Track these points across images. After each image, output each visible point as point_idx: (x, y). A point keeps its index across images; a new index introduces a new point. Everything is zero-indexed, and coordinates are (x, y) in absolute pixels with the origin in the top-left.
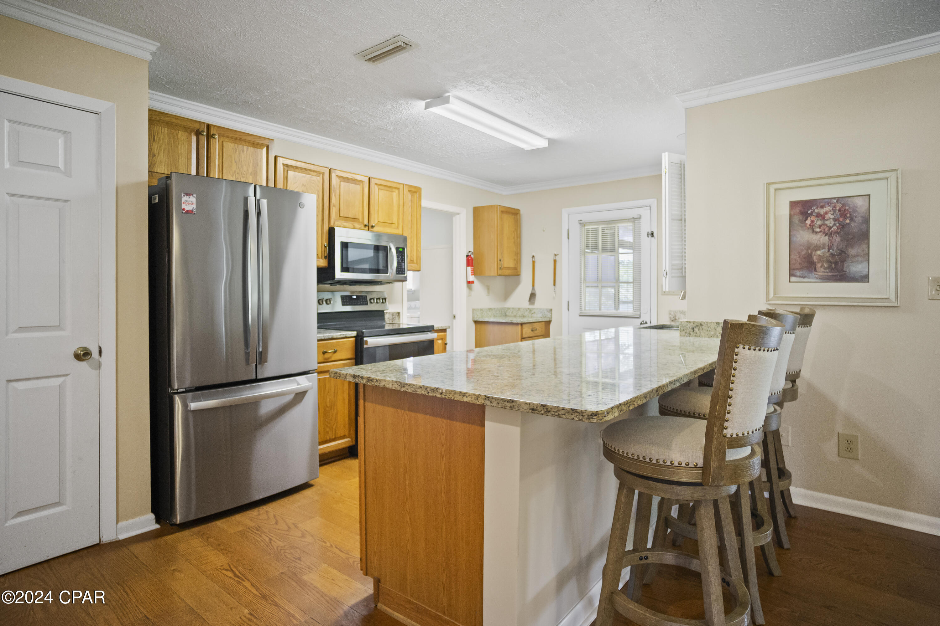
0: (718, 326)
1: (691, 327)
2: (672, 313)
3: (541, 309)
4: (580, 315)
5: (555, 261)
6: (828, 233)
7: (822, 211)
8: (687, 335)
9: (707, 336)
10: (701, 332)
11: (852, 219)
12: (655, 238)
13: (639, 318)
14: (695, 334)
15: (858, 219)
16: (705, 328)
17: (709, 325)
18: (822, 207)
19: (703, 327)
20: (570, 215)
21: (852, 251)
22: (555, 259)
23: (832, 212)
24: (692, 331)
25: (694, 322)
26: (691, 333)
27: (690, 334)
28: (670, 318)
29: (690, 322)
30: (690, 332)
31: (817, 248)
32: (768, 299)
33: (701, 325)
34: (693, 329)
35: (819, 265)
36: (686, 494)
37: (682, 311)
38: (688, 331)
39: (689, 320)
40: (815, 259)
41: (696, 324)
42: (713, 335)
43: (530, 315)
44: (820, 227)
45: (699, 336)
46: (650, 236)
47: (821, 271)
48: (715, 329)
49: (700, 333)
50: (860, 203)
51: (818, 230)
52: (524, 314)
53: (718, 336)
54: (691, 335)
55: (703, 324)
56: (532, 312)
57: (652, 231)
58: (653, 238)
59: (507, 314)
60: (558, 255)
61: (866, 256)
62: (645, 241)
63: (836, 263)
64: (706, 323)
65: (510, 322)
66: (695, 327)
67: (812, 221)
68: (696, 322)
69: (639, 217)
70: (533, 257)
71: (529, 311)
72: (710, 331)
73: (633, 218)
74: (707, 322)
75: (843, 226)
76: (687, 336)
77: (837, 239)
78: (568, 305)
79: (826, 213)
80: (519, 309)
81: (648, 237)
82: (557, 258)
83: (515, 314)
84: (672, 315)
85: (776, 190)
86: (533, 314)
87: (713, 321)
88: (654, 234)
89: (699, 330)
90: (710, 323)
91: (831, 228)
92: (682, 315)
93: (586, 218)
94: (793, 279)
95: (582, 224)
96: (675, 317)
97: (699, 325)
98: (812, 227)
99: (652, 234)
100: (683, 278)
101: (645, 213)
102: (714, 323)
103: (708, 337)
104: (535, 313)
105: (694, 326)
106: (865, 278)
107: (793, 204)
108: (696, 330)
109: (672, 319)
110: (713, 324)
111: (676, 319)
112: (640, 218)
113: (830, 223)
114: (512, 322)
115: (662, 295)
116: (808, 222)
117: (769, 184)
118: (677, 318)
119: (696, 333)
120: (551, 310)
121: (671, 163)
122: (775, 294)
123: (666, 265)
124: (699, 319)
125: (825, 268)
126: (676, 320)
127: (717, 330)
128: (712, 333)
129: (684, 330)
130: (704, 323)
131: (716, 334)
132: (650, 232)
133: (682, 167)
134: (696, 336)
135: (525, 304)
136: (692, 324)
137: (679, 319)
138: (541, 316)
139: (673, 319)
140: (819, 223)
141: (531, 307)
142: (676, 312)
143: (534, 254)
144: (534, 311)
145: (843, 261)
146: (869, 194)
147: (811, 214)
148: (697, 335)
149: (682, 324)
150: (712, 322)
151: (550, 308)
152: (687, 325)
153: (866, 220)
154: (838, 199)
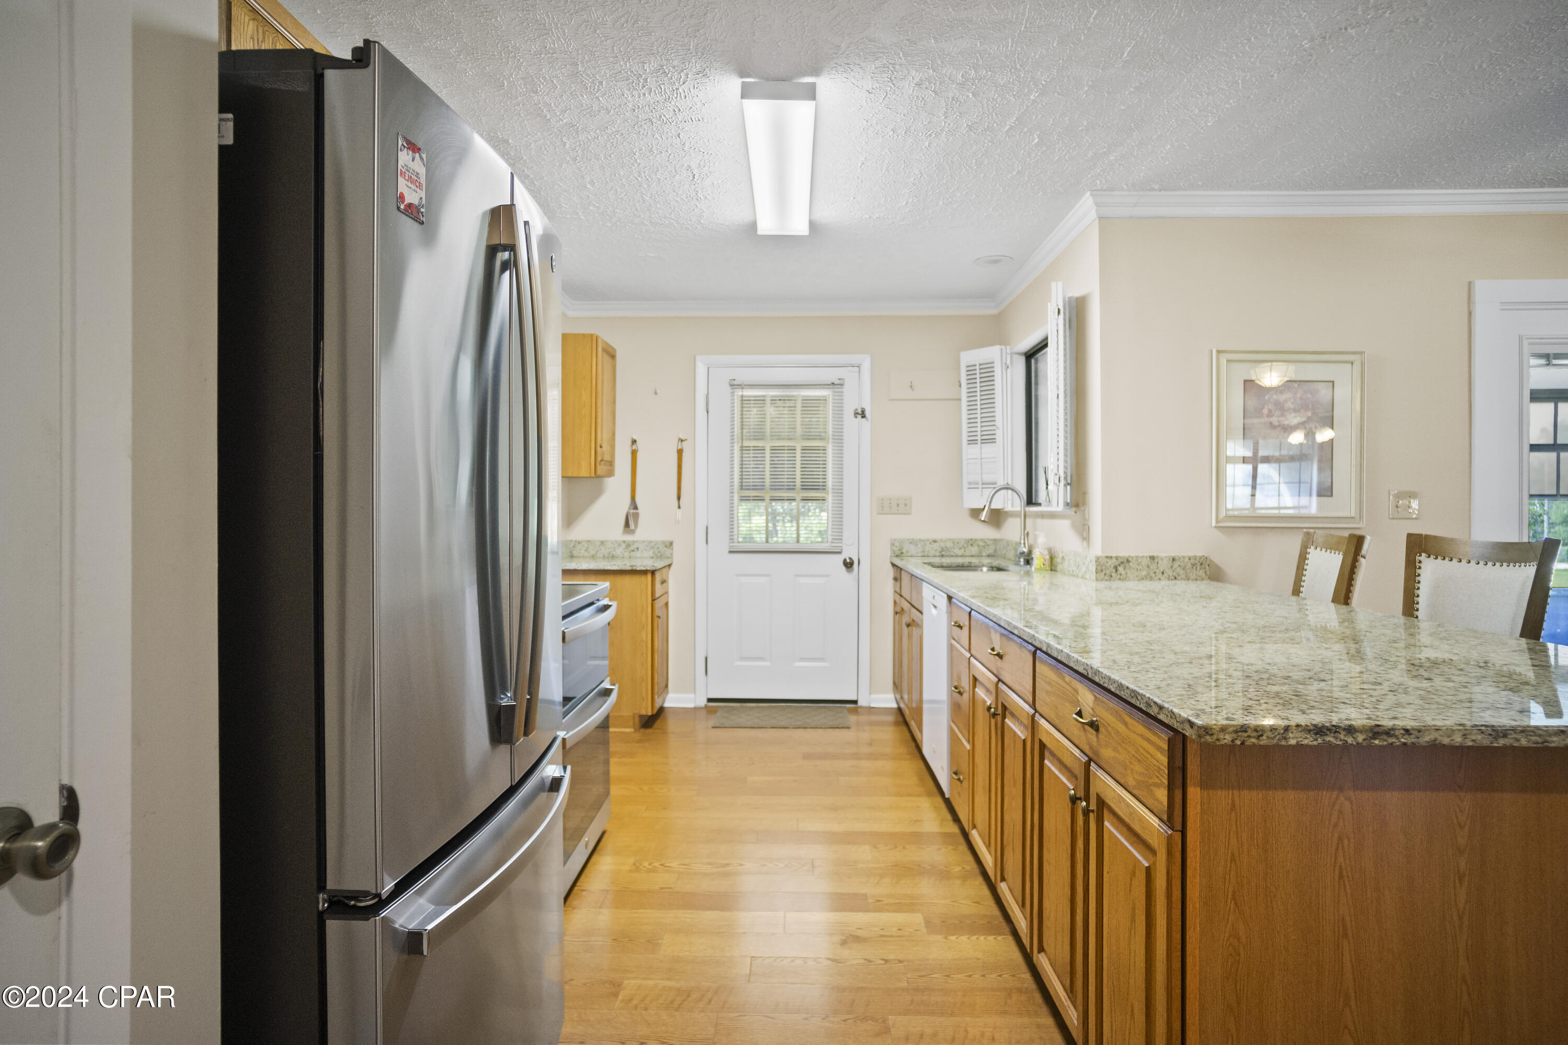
0: (1152, 561)
1: (1112, 566)
2: (897, 544)
3: (651, 542)
4: (730, 552)
5: (680, 452)
7: (1281, 398)
8: (1106, 578)
9: (1137, 579)
10: (1128, 572)
12: (867, 420)
13: (840, 553)
14: (1119, 576)
15: (1321, 413)
16: (1134, 566)
17: (1139, 561)
18: (1282, 392)
19: (1131, 564)
20: (710, 369)
22: (680, 447)
23: (1292, 401)
24: (1115, 571)
25: (1117, 558)
26: (1114, 574)
27: (1111, 576)
28: (894, 552)
29: (1111, 557)
30: (1111, 572)
32: (1217, 520)
33: (1128, 561)
34: (1116, 568)
37: (913, 539)
38: (1108, 572)
39: (1109, 555)
41: (1120, 560)
42: (1145, 576)
43: (627, 554)
45: (1125, 579)
46: (859, 417)
48: (1148, 567)
49: (1126, 574)
50: (1322, 391)
51: (1276, 423)
52: (614, 553)
53: (1151, 577)
54: (1113, 578)
55: (1130, 559)
56: (632, 548)
57: (862, 408)
58: (864, 419)
59: (575, 553)
60: (686, 440)
61: (1330, 462)
62: (852, 423)
64: (1135, 558)
65: (630, 568)
66: (1119, 565)
68: (1121, 557)
69: (840, 382)
70: (634, 442)
71: (624, 545)
72: (1140, 570)
73: (833, 383)
74: (1137, 557)
76: (1106, 580)
78: (707, 533)
79: (1286, 401)
80: (602, 543)
81: (856, 417)
82: (686, 446)
83: (593, 552)
84: (896, 547)
85: (1228, 362)
86: (633, 551)
87: (1146, 555)
88: (866, 414)
89: (1124, 569)
90: (1141, 557)
91: (1291, 421)
92: (912, 546)
93: (743, 376)
95: (733, 385)
97: (1125, 561)
98: (1270, 419)
99: (863, 413)
101: (850, 377)
102: (1146, 557)
103: (1139, 580)
104: (638, 549)
105: (1117, 563)
106: (1328, 491)
107: (1249, 386)
108: (1121, 569)
109: (896, 554)
110: (1145, 559)
111: (902, 553)
112: (842, 385)
113: (1291, 415)
114: (634, 568)
115: (878, 514)
116: (1265, 411)
117: (1219, 353)
118: (904, 551)
119: (1121, 575)
120: (671, 544)
124: (1124, 553)
126: (903, 555)
127: (1151, 567)
128: (1144, 573)
129: (1102, 571)
130: (1133, 558)
131: (1149, 575)
132: (859, 410)
134: (1120, 579)
135: (616, 532)
136: (1114, 560)
137: (907, 552)
138: (652, 555)
139: (898, 552)
141: (628, 538)
142: (902, 542)
143: (635, 437)
144: (635, 546)
146: (1332, 379)
147: (1269, 401)
148: (1122, 577)
149: (1100, 560)
150: (1143, 556)
151: (668, 538)
152: (1107, 563)
153: (1329, 416)
154: (1300, 383)
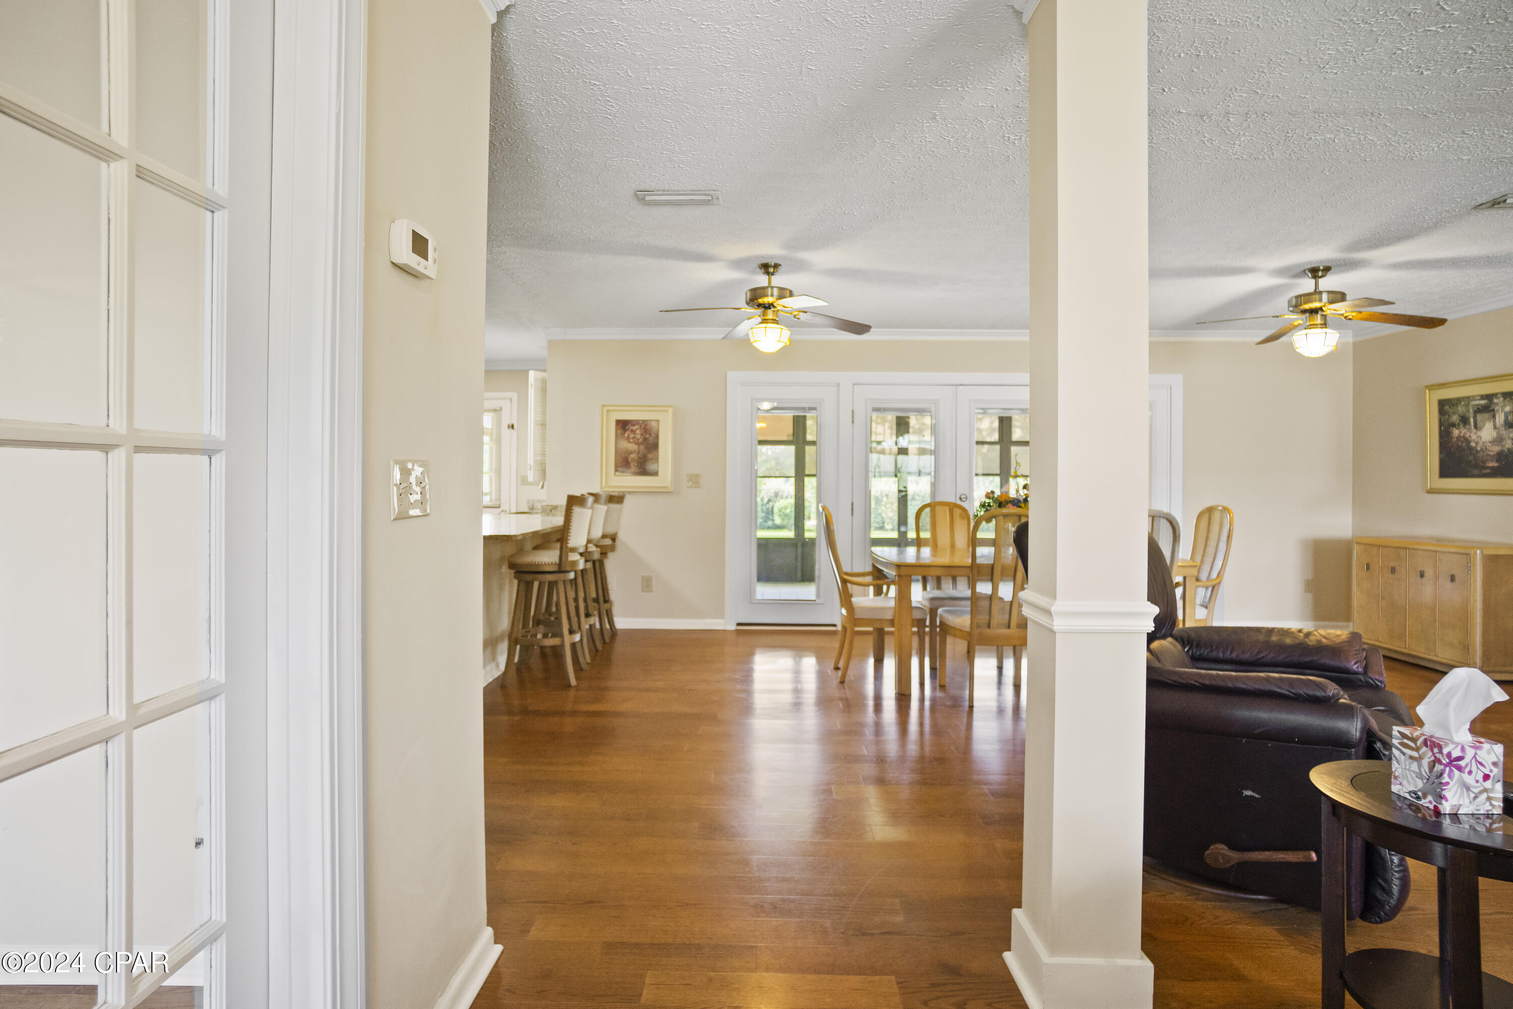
0: (564, 499)
1: (549, 510)
2: (531, 502)
6: (638, 444)
7: (634, 428)
8: (546, 515)
9: (559, 505)
10: (557, 512)
11: (650, 435)
13: (499, 507)
15: (653, 435)
18: (634, 425)
21: (650, 456)
23: (640, 430)
25: (551, 506)
28: (529, 506)
29: (549, 505)
30: (548, 513)
31: (631, 453)
32: (601, 488)
33: (557, 507)
34: (551, 511)
35: (632, 464)
36: (550, 578)
37: (540, 500)
40: (630, 460)
41: (553, 507)
44: (633, 438)
45: (555, 516)
46: (511, 429)
47: (633, 468)
48: (562, 503)
50: (654, 424)
51: (631, 440)
54: (550, 515)
57: (513, 424)
58: (514, 430)
61: (657, 459)
62: (506, 432)
63: (641, 464)
64: (558, 501)
66: (552, 509)
67: (628, 435)
69: (500, 408)
73: (496, 409)
75: (645, 439)
77: (642, 447)
79: (636, 430)
81: (509, 429)
84: (530, 504)
85: (608, 411)
87: (561, 497)
88: (514, 427)
89: (555, 511)
91: (638, 440)
94: (617, 473)
96: (533, 506)
98: (628, 438)
99: (513, 427)
100: (544, 472)
101: (506, 405)
106: (656, 474)
107: (618, 422)
108: (553, 511)
112: (501, 410)
113: (638, 436)
115: (524, 486)
116: (626, 435)
117: (603, 406)
118: (535, 506)
119: (553, 514)
121: (536, 379)
122: (606, 483)
123: (531, 460)
125: (635, 467)
126: (534, 508)
127: (564, 503)
132: (511, 425)
133: (544, 382)
134: (553, 516)
139: (531, 507)
140: (632, 436)
142: (534, 501)
145: (645, 462)
146: (658, 419)
147: (628, 430)
152: (546, 508)
153: (657, 437)
154: (643, 421)
